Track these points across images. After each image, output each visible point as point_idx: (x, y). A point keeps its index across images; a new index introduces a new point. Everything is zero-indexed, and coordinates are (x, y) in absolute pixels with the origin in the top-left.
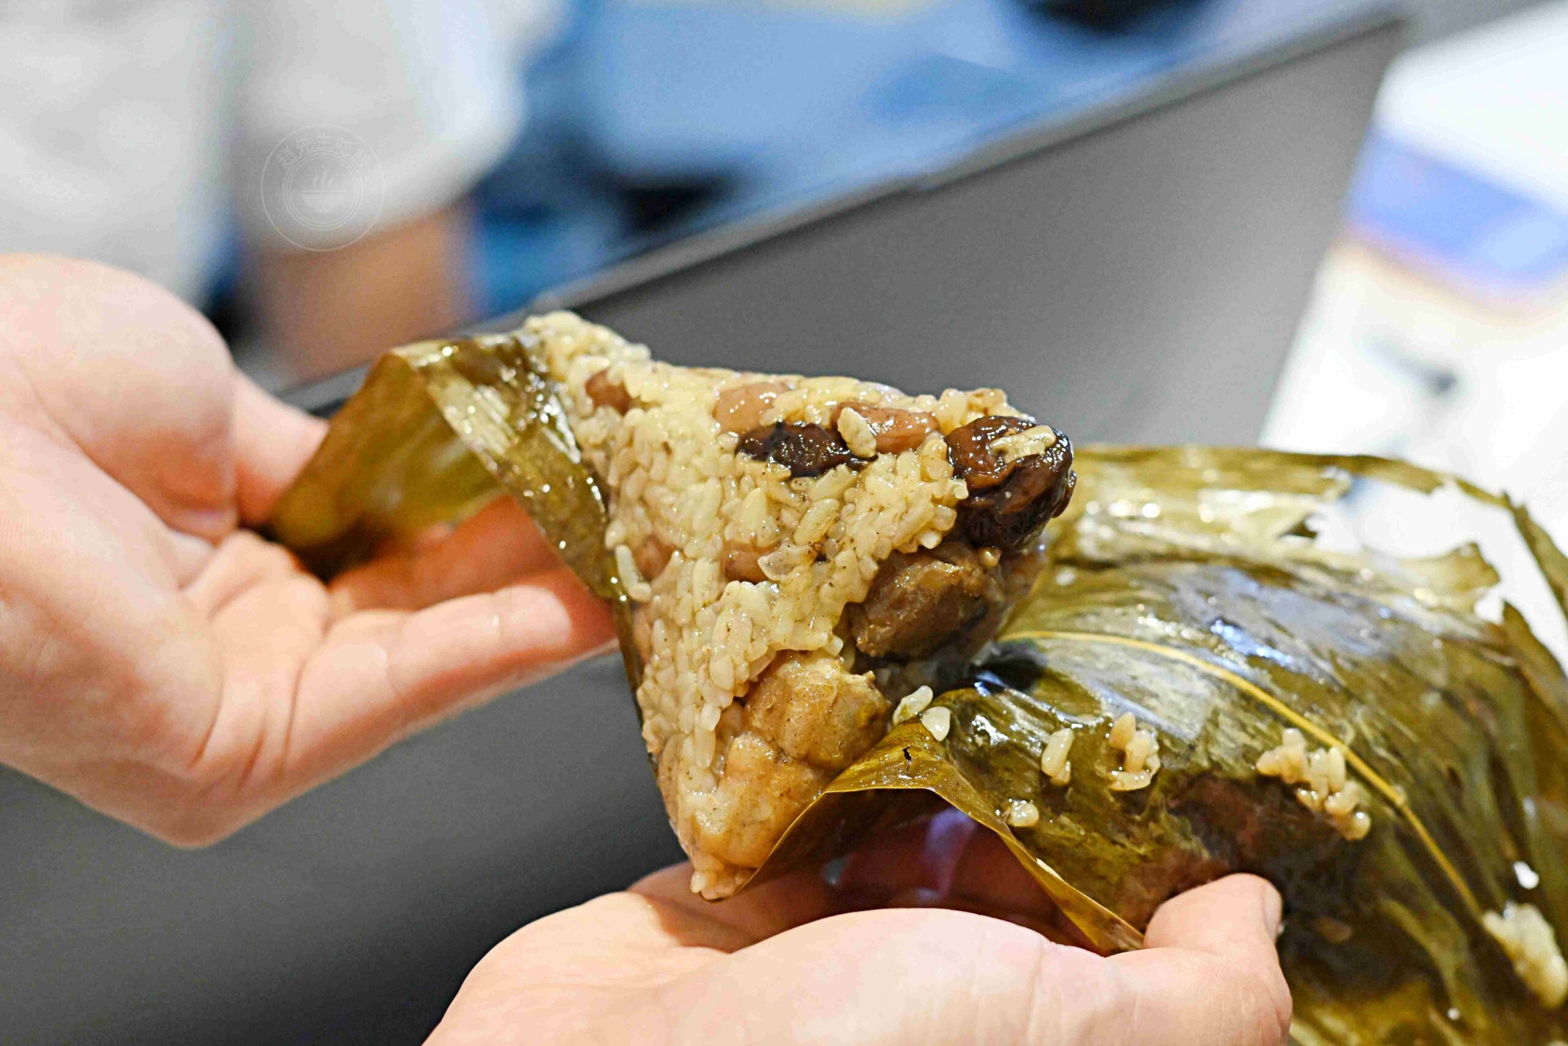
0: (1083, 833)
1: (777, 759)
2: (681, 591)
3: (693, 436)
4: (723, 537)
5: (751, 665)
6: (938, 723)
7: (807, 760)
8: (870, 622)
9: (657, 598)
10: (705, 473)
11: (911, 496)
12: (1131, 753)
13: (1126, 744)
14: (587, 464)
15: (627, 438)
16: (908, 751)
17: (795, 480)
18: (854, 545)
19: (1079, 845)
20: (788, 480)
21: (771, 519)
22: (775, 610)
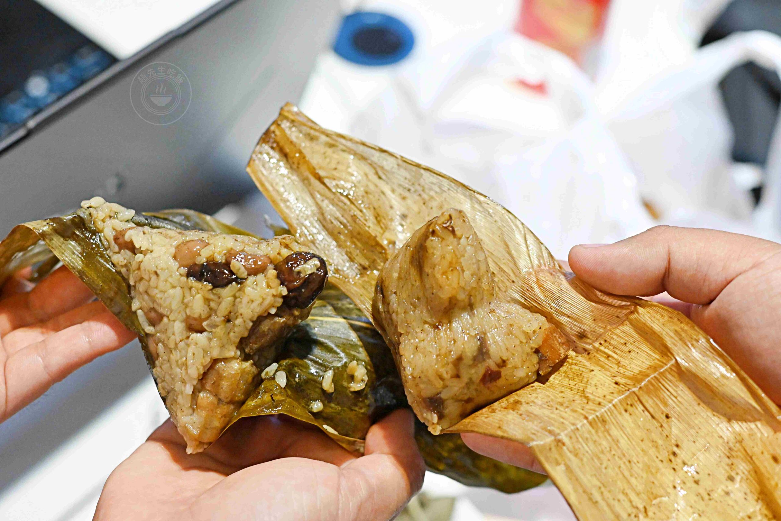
0: (340, 409)
1: (218, 404)
2: (169, 333)
3: (167, 269)
4: (186, 313)
5: (204, 367)
6: (282, 380)
7: (231, 402)
8: (250, 343)
9: (158, 334)
10: (175, 285)
11: (264, 296)
12: (357, 376)
13: (355, 372)
14: (119, 273)
15: (137, 266)
16: (273, 396)
17: (214, 290)
18: (242, 317)
19: (339, 414)
20: (211, 290)
21: (206, 306)
22: (212, 344)
